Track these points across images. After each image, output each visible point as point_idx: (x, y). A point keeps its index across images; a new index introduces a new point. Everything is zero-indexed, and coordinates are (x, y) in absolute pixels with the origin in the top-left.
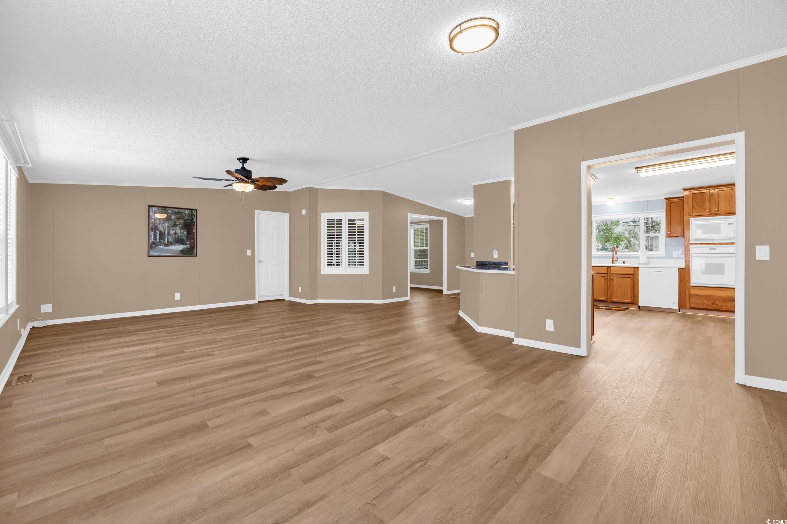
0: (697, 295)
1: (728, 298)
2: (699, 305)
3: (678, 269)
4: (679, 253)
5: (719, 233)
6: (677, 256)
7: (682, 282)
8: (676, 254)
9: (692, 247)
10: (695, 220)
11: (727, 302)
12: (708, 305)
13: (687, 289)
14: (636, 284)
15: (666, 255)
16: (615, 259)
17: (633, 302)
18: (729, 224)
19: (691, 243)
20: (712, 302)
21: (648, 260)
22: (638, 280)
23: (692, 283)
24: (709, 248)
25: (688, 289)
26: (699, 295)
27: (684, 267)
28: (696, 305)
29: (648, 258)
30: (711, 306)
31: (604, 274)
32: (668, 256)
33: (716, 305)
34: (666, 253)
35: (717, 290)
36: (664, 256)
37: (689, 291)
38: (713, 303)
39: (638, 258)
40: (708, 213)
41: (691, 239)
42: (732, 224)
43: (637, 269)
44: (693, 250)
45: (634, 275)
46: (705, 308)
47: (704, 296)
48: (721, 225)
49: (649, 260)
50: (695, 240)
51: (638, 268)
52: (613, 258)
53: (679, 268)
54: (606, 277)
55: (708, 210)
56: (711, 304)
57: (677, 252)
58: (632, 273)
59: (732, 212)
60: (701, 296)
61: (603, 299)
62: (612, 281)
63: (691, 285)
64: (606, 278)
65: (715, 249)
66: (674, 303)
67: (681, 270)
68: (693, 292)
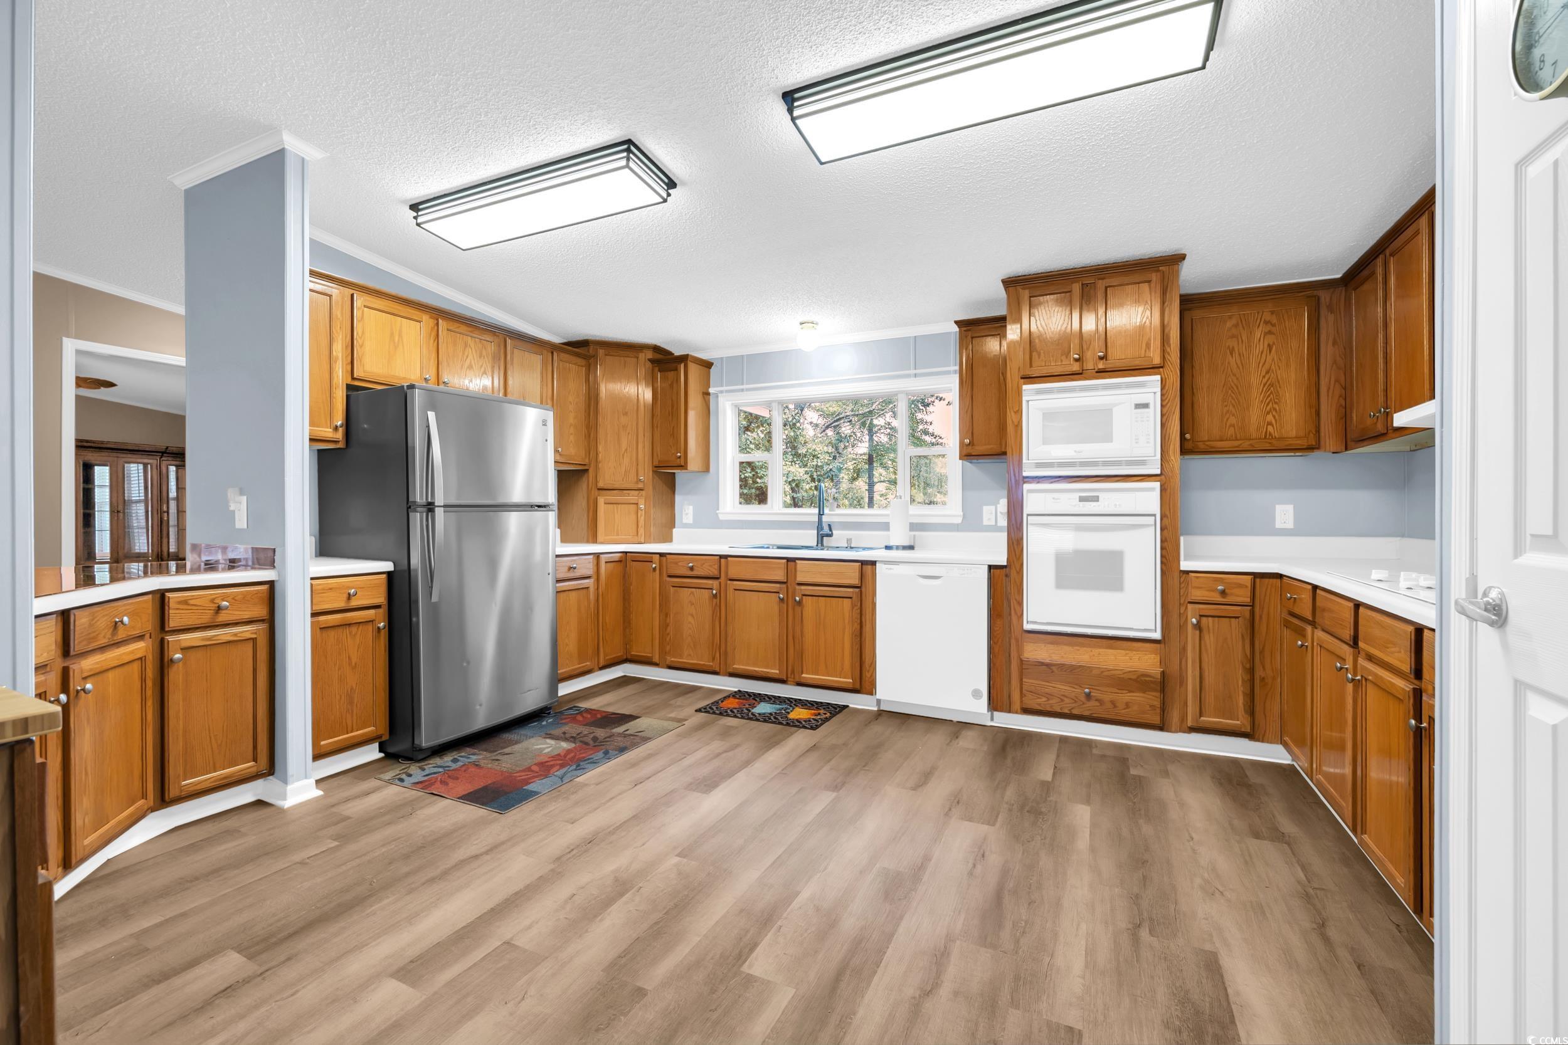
0: (1042, 664)
1: (1134, 677)
2: (1048, 700)
3: (986, 568)
4: (996, 512)
5: (1108, 438)
6: (993, 523)
7: (1000, 616)
8: (991, 513)
9: (1029, 491)
10: (1039, 392)
11: (1130, 691)
12: (1076, 702)
13: (1013, 642)
14: (868, 622)
15: (964, 516)
16: (826, 530)
17: (858, 686)
18: (1138, 406)
19: (1027, 477)
20: (1087, 690)
21: (913, 533)
22: (874, 605)
23: (1028, 622)
24: (1077, 495)
25: (1017, 640)
26: (1048, 665)
27: (1005, 564)
28: (1039, 701)
29: (914, 527)
30: (1084, 704)
31: (778, 585)
32: (971, 522)
33: (1096, 700)
34: (963, 511)
35: (1100, 647)
36: (959, 520)
37: (1020, 651)
38: (1088, 696)
39: (885, 526)
40: (1076, 367)
41: (1024, 461)
42: (1146, 406)
43: (869, 567)
44: (1034, 500)
45: (863, 589)
46: (1066, 711)
47: (1061, 666)
48: (1115, 410)
49: (917, 533)
50: (1039, 465)
51: (873, 563)
52: (820, 526)
53: (990, 567)
54: (781, 596)
55: (1076, 356)
56: (1083, 698)
57: (994, 507)
58: (856, 582)
59: (1146, 364)
60: (1054, 668)
61: (774, 672)
62: (798, 609)
63: (1027, 627)
64: (782, 600)
65: (1096, 499)
66: (976, 694)
67: (998, 571)
68: (1035, 652)
